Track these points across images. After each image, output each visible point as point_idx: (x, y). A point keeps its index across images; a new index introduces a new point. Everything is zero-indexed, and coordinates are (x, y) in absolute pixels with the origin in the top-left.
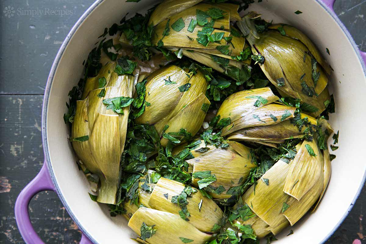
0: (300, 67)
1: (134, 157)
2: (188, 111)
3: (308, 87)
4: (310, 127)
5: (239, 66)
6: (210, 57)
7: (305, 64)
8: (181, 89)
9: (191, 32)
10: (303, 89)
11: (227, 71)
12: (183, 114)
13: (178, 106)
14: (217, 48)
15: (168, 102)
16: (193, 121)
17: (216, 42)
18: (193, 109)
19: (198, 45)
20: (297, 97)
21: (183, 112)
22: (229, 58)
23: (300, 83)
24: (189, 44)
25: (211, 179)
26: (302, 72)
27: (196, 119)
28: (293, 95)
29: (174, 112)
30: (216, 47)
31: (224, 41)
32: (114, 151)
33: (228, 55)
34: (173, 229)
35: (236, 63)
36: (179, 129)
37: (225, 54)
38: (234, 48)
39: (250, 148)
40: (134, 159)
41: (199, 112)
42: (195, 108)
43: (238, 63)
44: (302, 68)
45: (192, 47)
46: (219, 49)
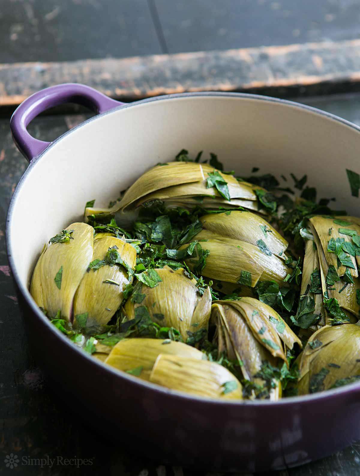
0: (347, 357)
1: (154, 227)
2: (234, 252)
3: (322, 380)
4: (265, 392)
5: (317, 310)
6: (315, 268)
7: (354, 362)
8: (261, 243)
9: (339, 231)
10: (317, 375)
11: (305, 297)
12: (229, 247)
13: (238, 242)
14: (331, 266)
15: (238, 229)
16: (223, 262)
17: (338, 260)
18: (239, 258)
19: (325, 242)
20: (302, 372)
21: (231, 247)
22: (324, 290)
23: (324, 366)
24: (323, 234)
25: (151, 283)
26: (341, 363)
27: (227, 265)
28: (303, 366)
29: (228, 239)
30: (332, 264)
31: (343, 270)
32: (160, 180)
33: (327, 285)
34: (73, 256)
35: (319, 304)
36: (207, 249)
37: (326, 281)
38: (339, 292)
39: (207, 329)
40: (152, 227)
41: (237, 267)
42: (240, 259)
43: (321, 308)
44: (346, 361)
45: (320, 238)
46: (331, 270)
